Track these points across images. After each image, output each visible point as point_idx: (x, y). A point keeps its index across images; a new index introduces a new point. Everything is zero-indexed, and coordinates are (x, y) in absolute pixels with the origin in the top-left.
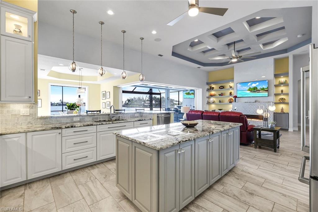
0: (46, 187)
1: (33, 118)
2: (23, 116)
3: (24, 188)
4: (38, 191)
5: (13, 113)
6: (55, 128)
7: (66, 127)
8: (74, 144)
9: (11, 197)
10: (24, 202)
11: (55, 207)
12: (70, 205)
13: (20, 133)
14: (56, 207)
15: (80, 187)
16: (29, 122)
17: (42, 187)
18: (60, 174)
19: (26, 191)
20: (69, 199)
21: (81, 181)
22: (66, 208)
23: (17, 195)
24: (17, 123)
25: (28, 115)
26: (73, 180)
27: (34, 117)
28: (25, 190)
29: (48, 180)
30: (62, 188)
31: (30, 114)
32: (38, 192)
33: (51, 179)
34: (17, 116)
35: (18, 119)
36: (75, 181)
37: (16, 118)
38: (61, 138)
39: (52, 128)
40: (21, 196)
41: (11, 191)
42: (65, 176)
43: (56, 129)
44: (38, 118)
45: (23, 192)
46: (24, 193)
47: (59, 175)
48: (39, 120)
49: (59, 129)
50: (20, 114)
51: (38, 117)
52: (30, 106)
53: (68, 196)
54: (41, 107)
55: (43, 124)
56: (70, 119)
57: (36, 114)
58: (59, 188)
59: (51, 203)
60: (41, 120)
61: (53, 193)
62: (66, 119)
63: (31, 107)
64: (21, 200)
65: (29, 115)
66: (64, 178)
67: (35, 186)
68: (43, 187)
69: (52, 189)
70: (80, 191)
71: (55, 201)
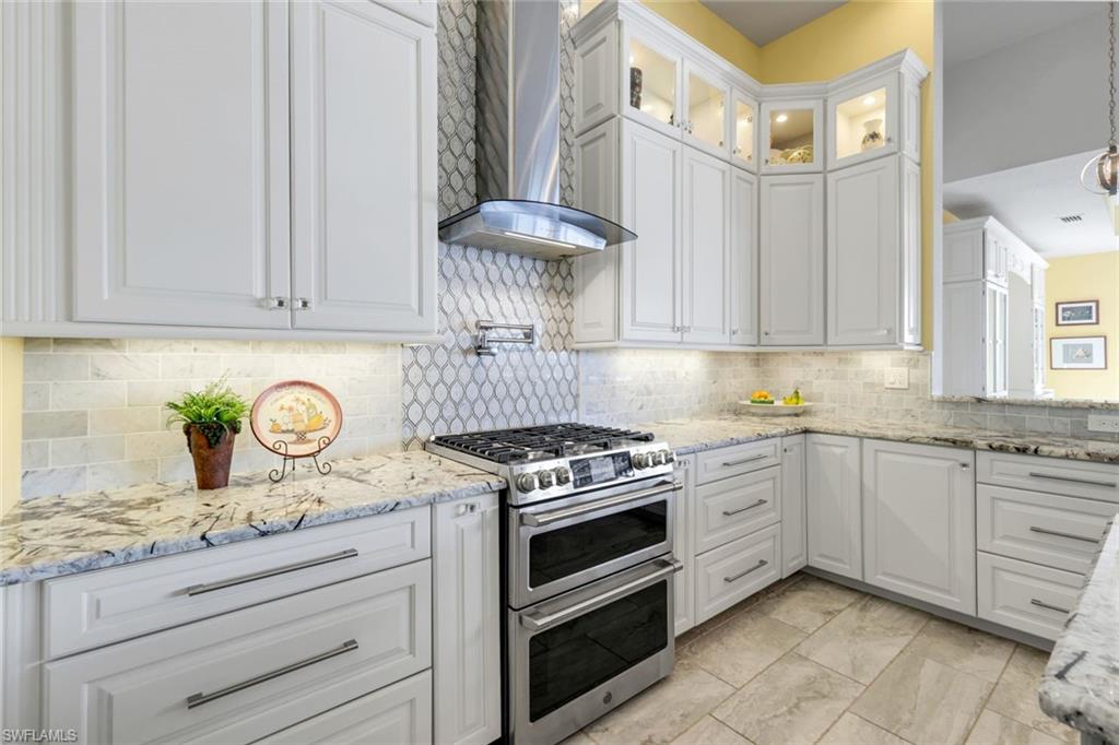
0: (895, 635)
1: (919, 398)
2: (892, 389)
3: (852, 600)
4: (869, 629)
5: (867, 380)
6: (946, 440)
7: (991, 447)
8: (1035, 530)
9: (814, 599)
10: (819, 628)
11: (851, 700)
12: (890, 735)
13: (845, 434)
14: (852, 704)
15: (990, 719)
16: (907, 410)
17: (889, 626)
18: (977, 630)
19: (849, 609)
20: (906, 717)
21: (1022, 706)
22: (869, 728)
23: (827, 606)
24: (876, 409)
25: (903, 387)
26: (994, 681)
27: (920, 395)
28: (850, 605)
29: (923, 622)
30: (930, 669)
31: (909, 384)
32: (865, 633)
33: (933, 624)
34: (877, 389)
35: (879, 397)
36: (1000, 686)
37: (875, 395)
38: (972, 488)
39: (936, 439)
40: (830, 613)
41: (827, 588)
42: (986, 645)
43: (949, 446)
44: (933, 401)
45: (842, 606)
46: (840, 611)
47: (971, 630)
48: (935, 406)
49: (961, 447)
50: (883, 385)
51: (932, 397)
52: (911, 359)
53: (915, 708)
54: (1106, 368)
55: (951, 422)
56: (1068, 420)
57: (926, 385)
58: (922, 666)
59: (856, 682)
60: (943, 408)
61: (891, 662)
62: (1045, 415)
63: (912, 363)
64: (819, 621)
65: (906, 387)
66: (977, 650)
67: (878, 612)
68: (892, 628)
69: (901, 652)
70: (969, 732)
71: (867, 687)
